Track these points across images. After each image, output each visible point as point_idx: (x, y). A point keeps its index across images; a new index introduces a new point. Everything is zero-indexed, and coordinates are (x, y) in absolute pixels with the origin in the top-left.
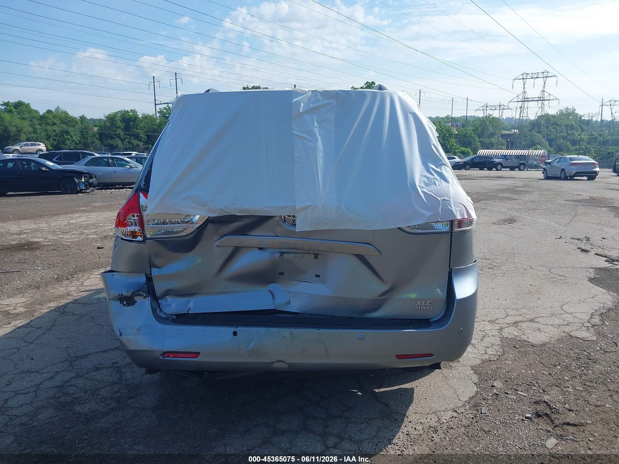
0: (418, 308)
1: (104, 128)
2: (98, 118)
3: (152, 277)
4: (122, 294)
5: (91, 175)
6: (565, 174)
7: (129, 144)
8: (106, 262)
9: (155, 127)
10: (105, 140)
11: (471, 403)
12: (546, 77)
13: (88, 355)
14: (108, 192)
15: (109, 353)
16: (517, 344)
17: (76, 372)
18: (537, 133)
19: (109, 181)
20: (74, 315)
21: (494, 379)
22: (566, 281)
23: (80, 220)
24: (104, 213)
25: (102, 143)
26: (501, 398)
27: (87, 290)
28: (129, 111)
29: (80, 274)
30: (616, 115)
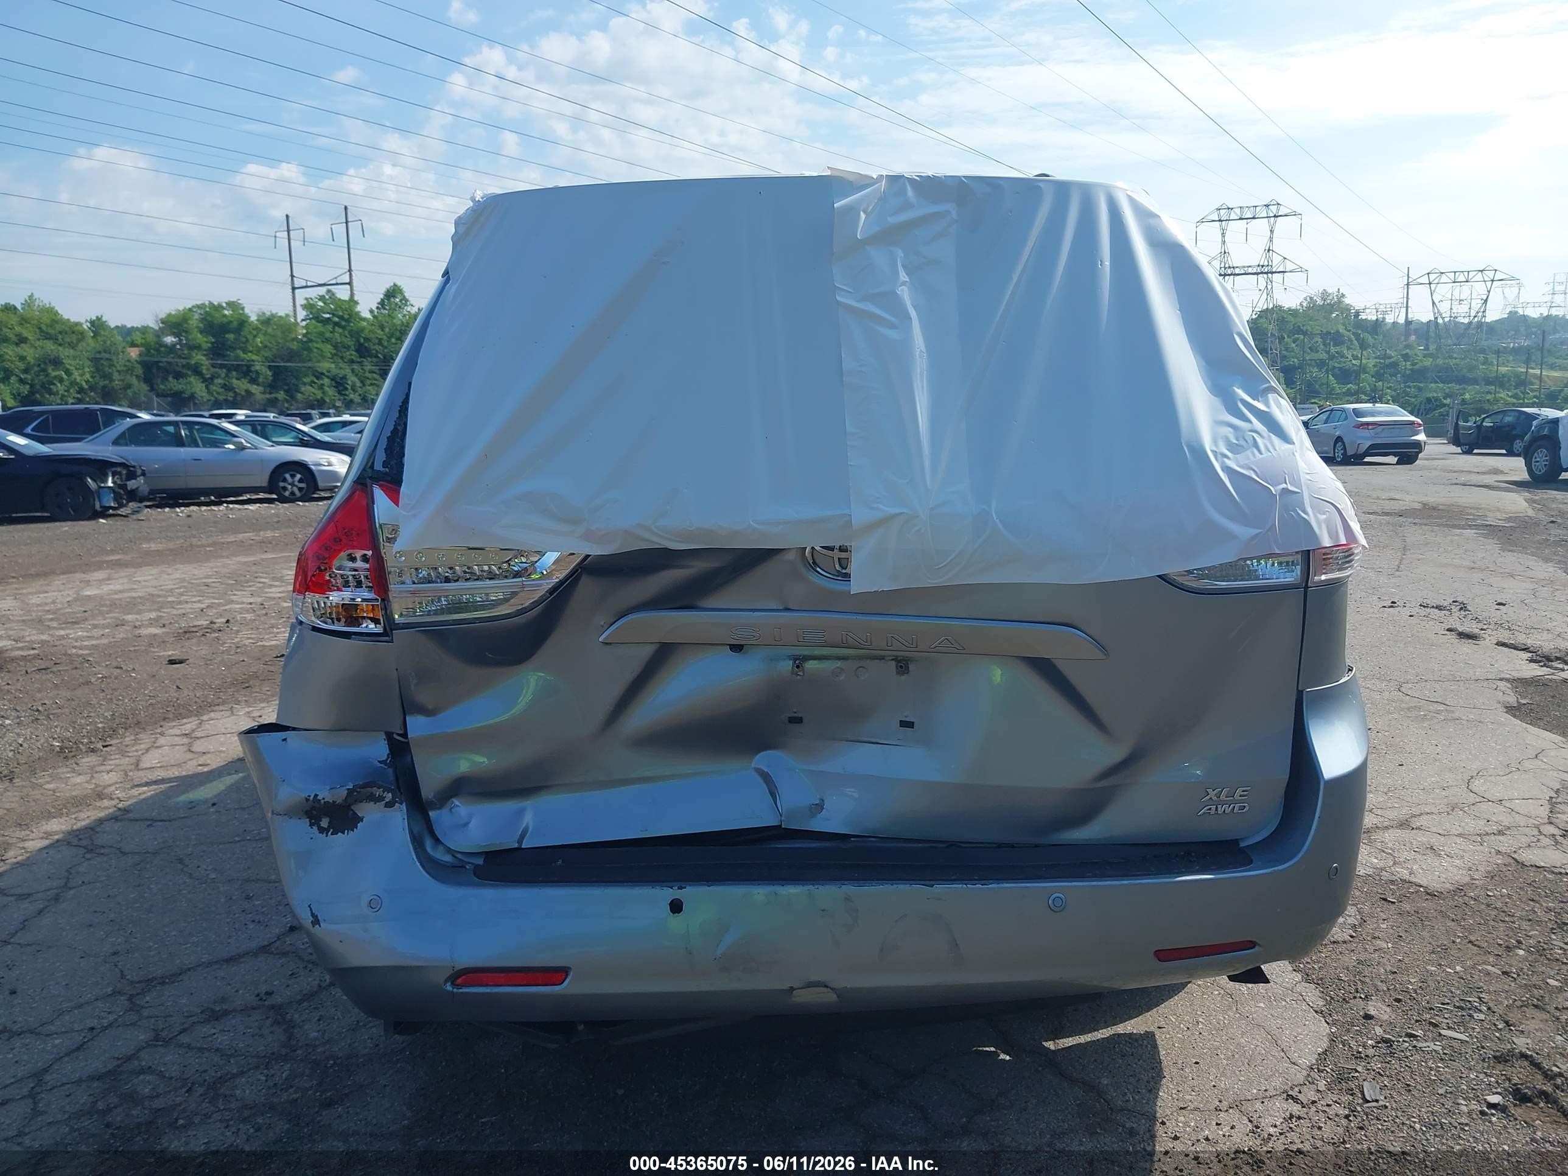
0: (1210, 809)
1: (157, 350)
2: (137, 324)
3: (408, 743)
4: (316, 795)
5: (132, 469)
6: (1344, 448)
7: (226, 390)
8: (197, 700)
9: (294, 346)
10: (159, 381)
11: (1328, 1072)
12: (1275, 216)
13: (180, 974)
14: (181, 514)
15: (242, 965)
16: (1389, 893)
17: (152, 1027)
19: (179, 484)
20: (124, 854)
21: (1363, 996)
22: (1453, 715)
23: (111, 587)
24: (177, 569)
25: (152, 389)
26: (1403, 1051)
27: (154, 779)
28: (224, 305)
29: (128, 736)
30: (1444, 308)
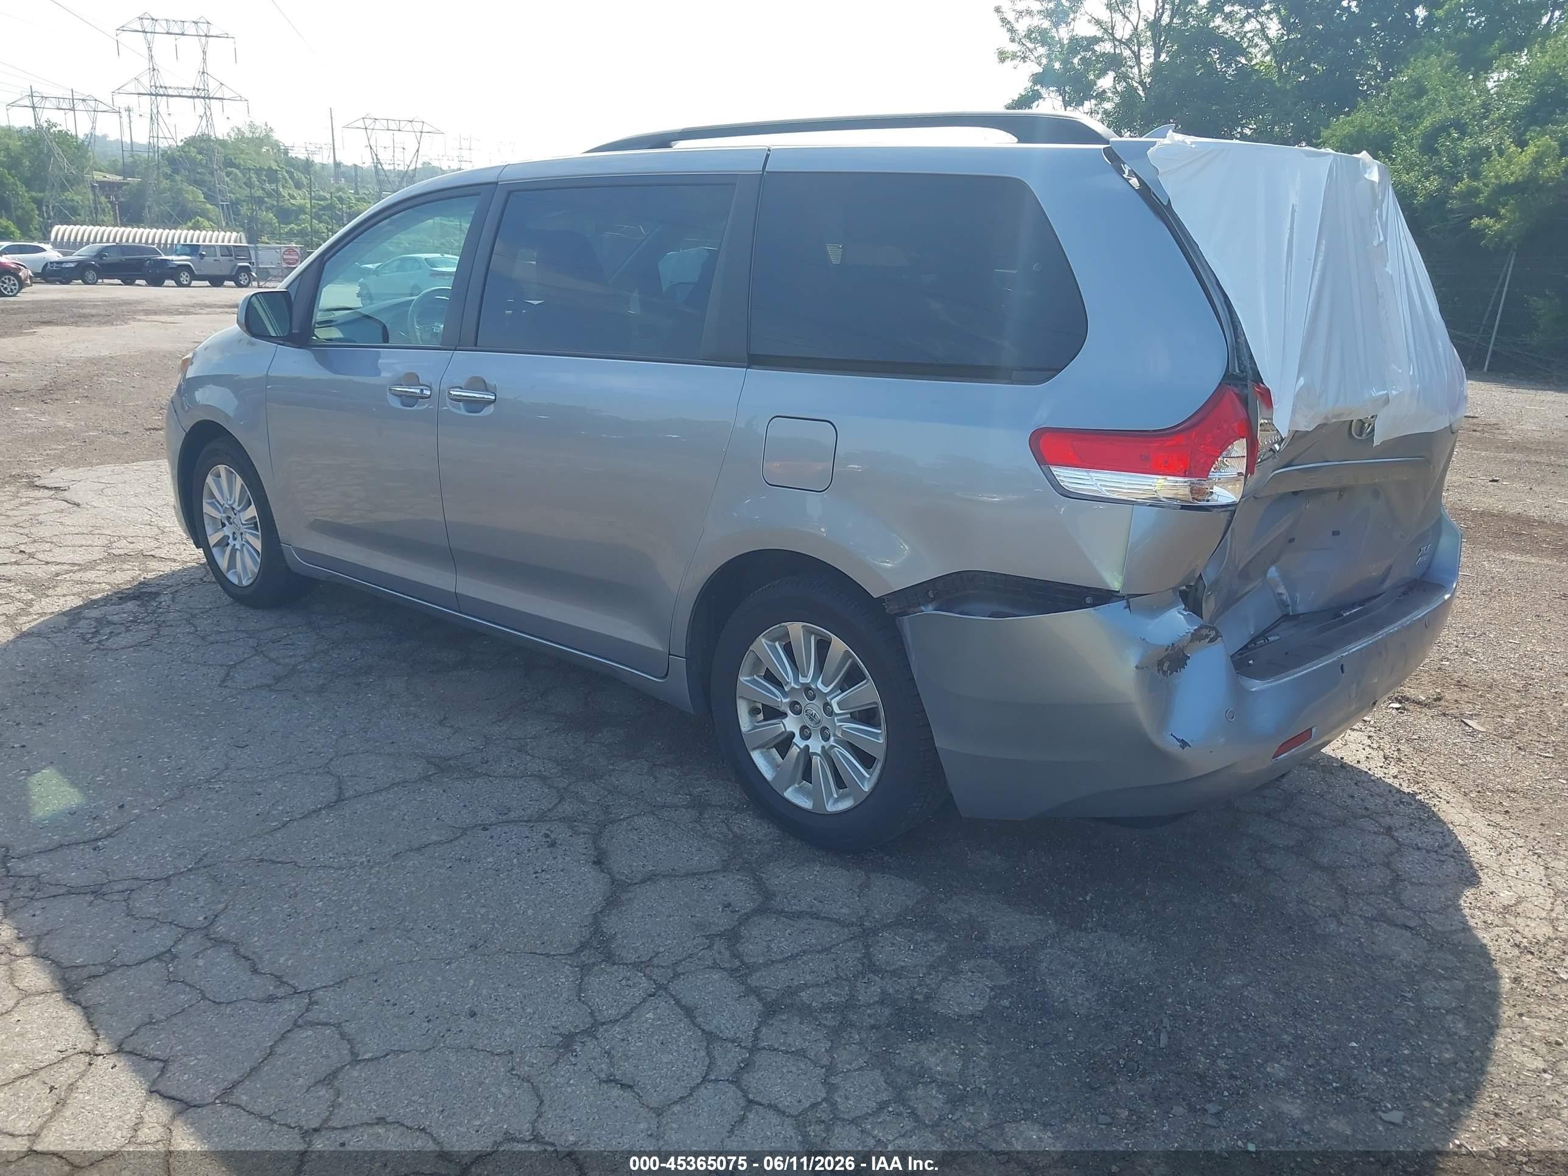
12: (207, 36)
18: (190, 185)
30: (385, 157)
